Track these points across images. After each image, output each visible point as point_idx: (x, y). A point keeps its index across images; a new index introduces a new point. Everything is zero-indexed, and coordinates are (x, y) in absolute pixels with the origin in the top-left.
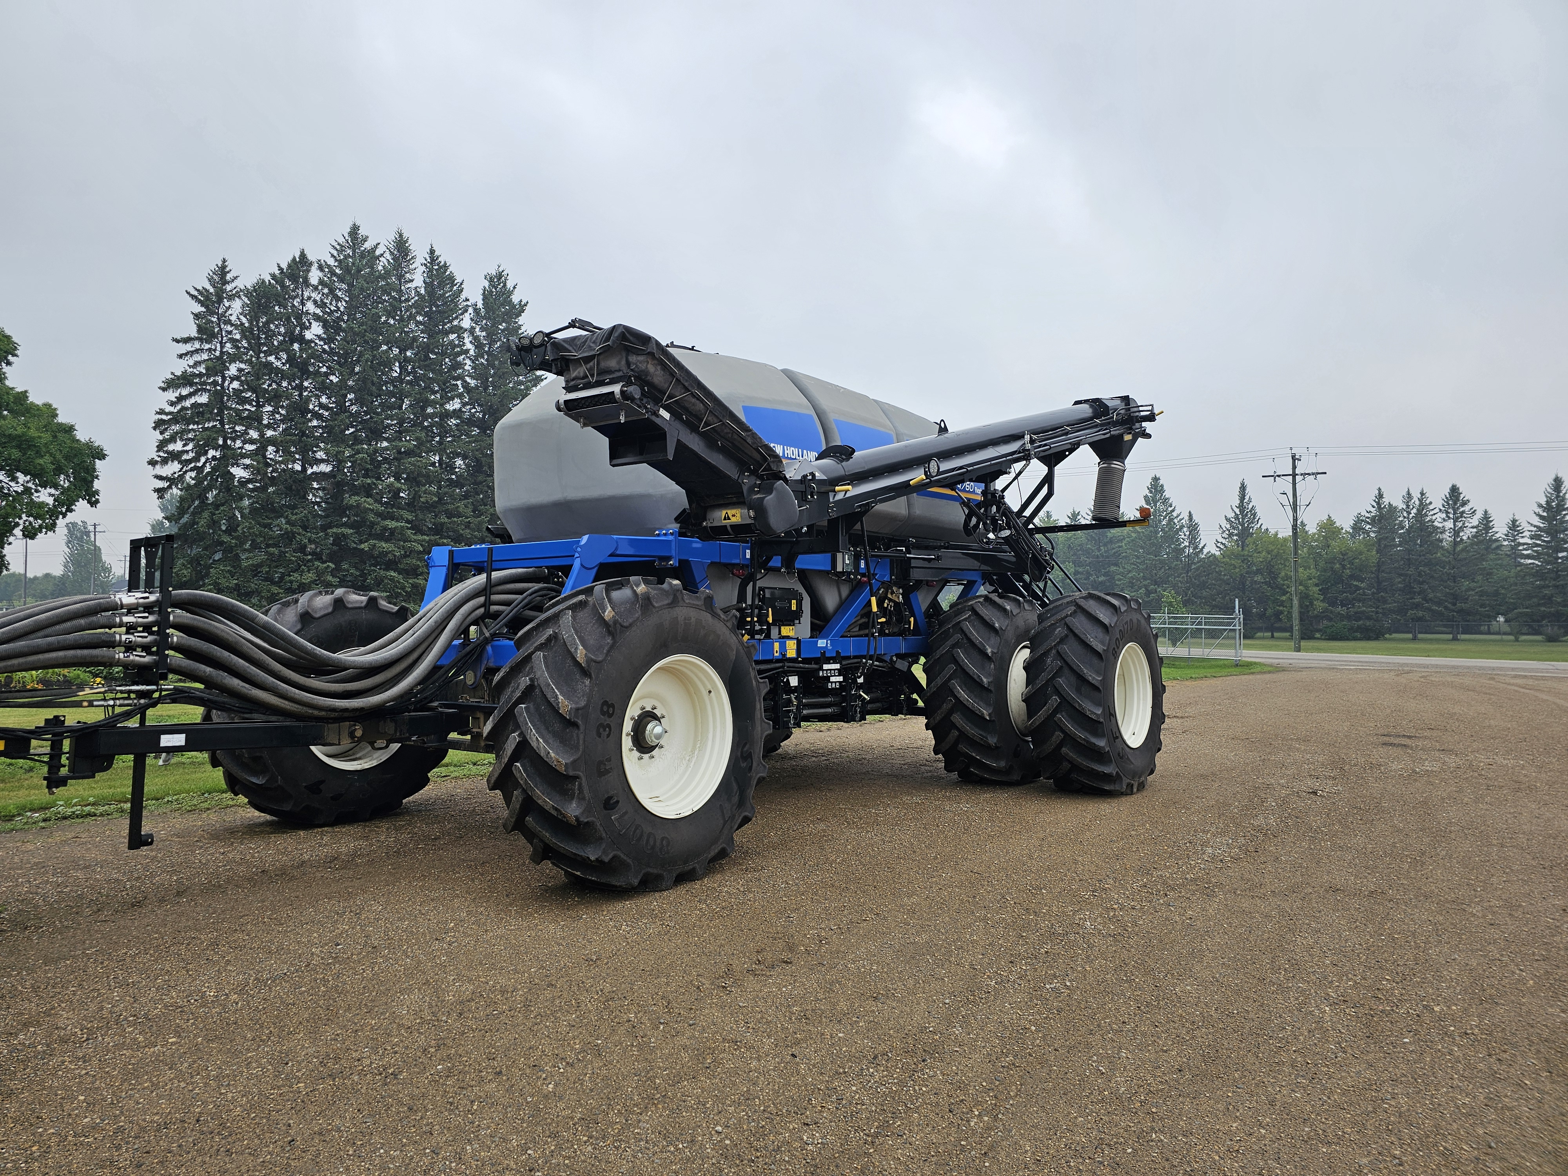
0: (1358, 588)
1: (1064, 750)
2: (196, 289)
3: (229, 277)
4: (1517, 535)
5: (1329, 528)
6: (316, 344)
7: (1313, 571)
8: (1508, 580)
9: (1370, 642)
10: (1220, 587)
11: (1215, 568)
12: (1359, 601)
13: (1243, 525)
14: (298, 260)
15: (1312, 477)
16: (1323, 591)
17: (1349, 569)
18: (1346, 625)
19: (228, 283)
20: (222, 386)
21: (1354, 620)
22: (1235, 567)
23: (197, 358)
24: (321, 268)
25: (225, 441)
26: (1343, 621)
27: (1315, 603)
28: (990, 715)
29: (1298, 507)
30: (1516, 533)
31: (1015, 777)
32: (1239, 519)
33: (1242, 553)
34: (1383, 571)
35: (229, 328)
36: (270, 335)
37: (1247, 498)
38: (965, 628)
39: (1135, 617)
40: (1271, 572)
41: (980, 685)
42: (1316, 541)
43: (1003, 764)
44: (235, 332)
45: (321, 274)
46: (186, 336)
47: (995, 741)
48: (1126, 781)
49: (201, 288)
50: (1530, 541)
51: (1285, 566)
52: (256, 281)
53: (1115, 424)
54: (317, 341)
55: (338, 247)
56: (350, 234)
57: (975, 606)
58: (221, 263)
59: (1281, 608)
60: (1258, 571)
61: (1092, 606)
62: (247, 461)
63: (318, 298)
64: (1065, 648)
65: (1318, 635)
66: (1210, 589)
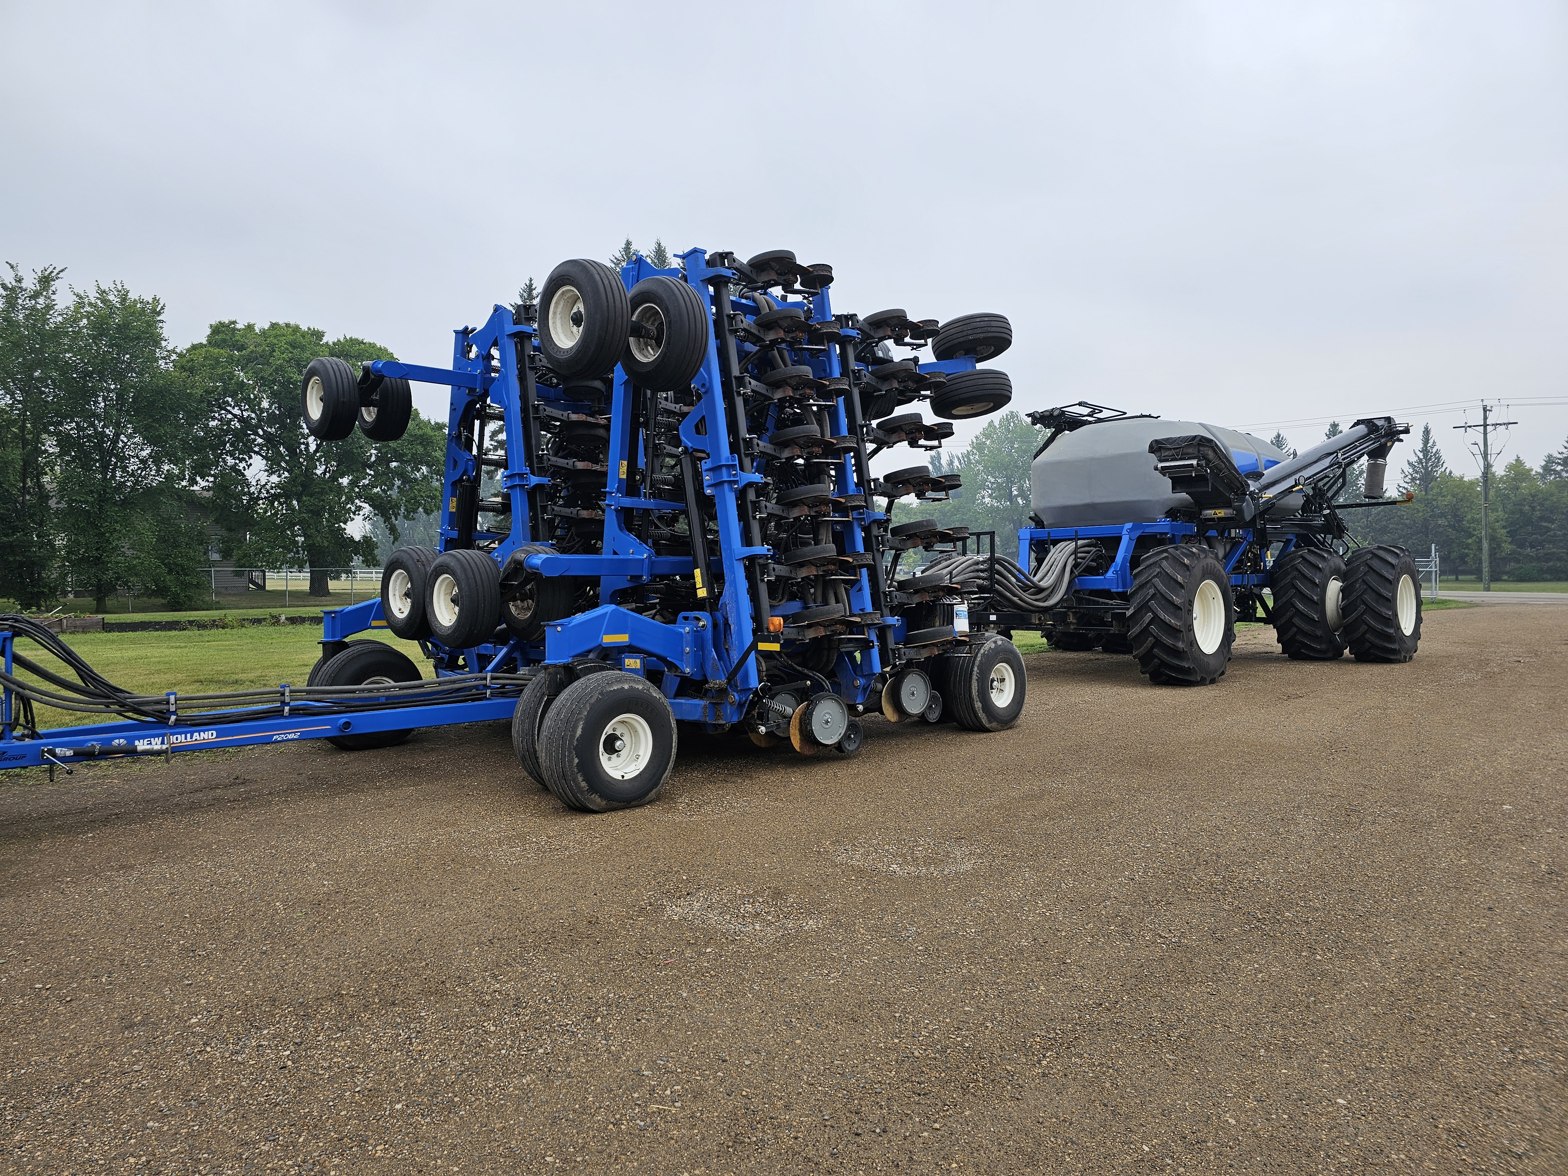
0: (1549, 530)
1: (1367, 636)
5: (1518, 470)
7: (1501, 514)
9: (1560, 583)
10: (1403, 531)
11: (1396, 513)
12: (1550, 542)
13: (1426, 468)
15: (1503, 427)
16: (1511, 534)
17: (1539, 510)
18: (1535, 566)
21: (1544, 562)
22: (1418, 512)
26: (1532, 562)
27: (1503, 545)
28: (1318, 618)
29: (1489, 456)
31: (1330, 655)
32: (1422, 463)
33: (1426, 497)
37: (1431, 442)
38: (1299, 568)
39: (1408, 559)
40: (1455, 515)
41: (1312, 601)
42: (1504, 483)
43: (1324, 646)
47: (1321, 632)
48: (1403, 654)
51: (1472, 509)
53: (1383, 437)
57: (1304, 555)
59: (1466, 551)
60: (1443, 515)
61: (1381, 553)
64: (1368, 578)
65: (1505, 577)
66: (1391, 533)
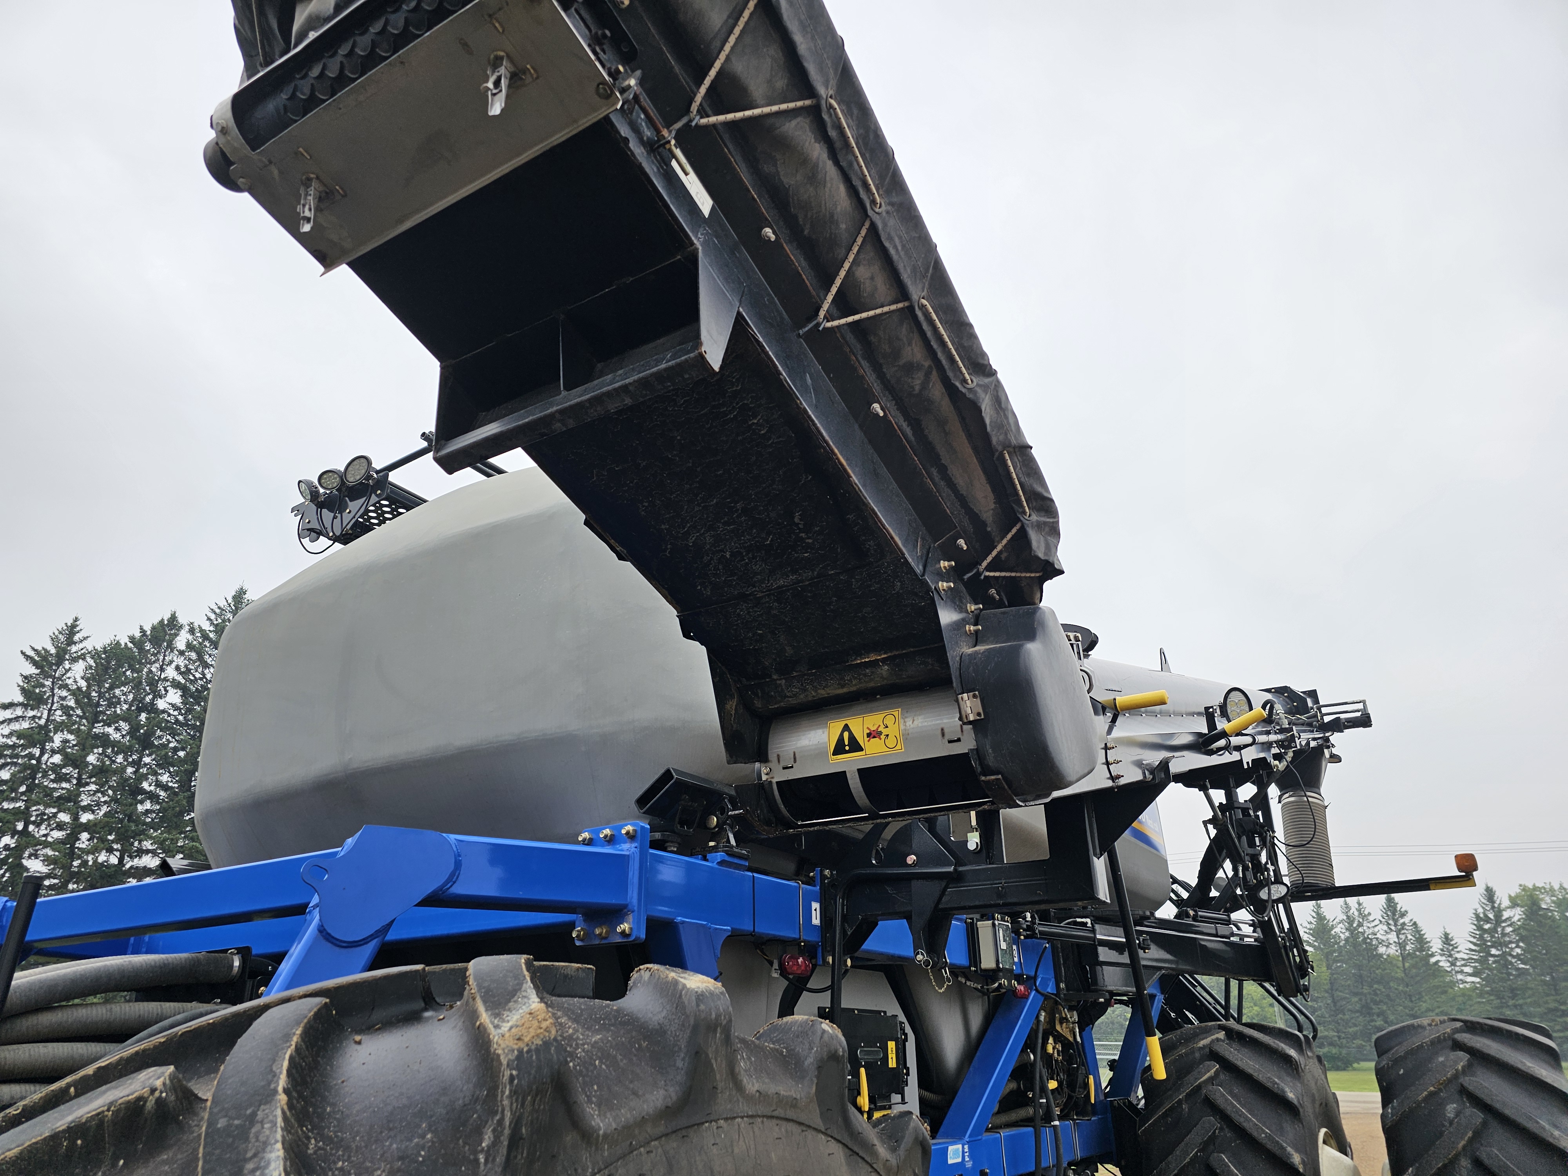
2: (33, 649)
3: (76, 638)
4: (1452, 950)
6: (169, 715)
8: (1457, 999)
14: (166, 622)
19: (75, 643)
20: (39, 760)
23: (16, 726)
24: (192, 631)
25: (26, 827)
30: (1451, 948)
34: (1337, 990)
35: (64, 693)
36: (113, 702)
44: (69, 697)
45: (190, 637)
46: (7, 701)
49: (40, 648)
50: (1466, 957)
52: (109, 642)
54: (171, 712)
55: (218, 611)
56: (234, 597)
58: (72, 621)
62: (49, 852)
63: (182, 665)
